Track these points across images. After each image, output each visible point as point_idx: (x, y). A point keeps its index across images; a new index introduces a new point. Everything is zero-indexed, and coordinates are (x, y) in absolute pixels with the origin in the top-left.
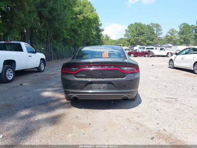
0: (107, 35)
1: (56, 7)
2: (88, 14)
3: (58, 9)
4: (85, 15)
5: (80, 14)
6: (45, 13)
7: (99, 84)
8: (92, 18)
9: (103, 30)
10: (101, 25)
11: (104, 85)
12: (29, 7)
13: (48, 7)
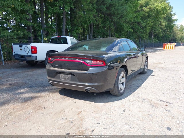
0: (182, 26)
1: (114, 2)
2: (155, 5)
3: (116, 4)
4: (151, 6)
5: (146, 6)
6: (104, 9)
7: (65, 74)
8: (161, 8)
9: (176, 20)
10: (174, 15)
11: (69, 75)
12: (87, 6)
13: (106, 3)
